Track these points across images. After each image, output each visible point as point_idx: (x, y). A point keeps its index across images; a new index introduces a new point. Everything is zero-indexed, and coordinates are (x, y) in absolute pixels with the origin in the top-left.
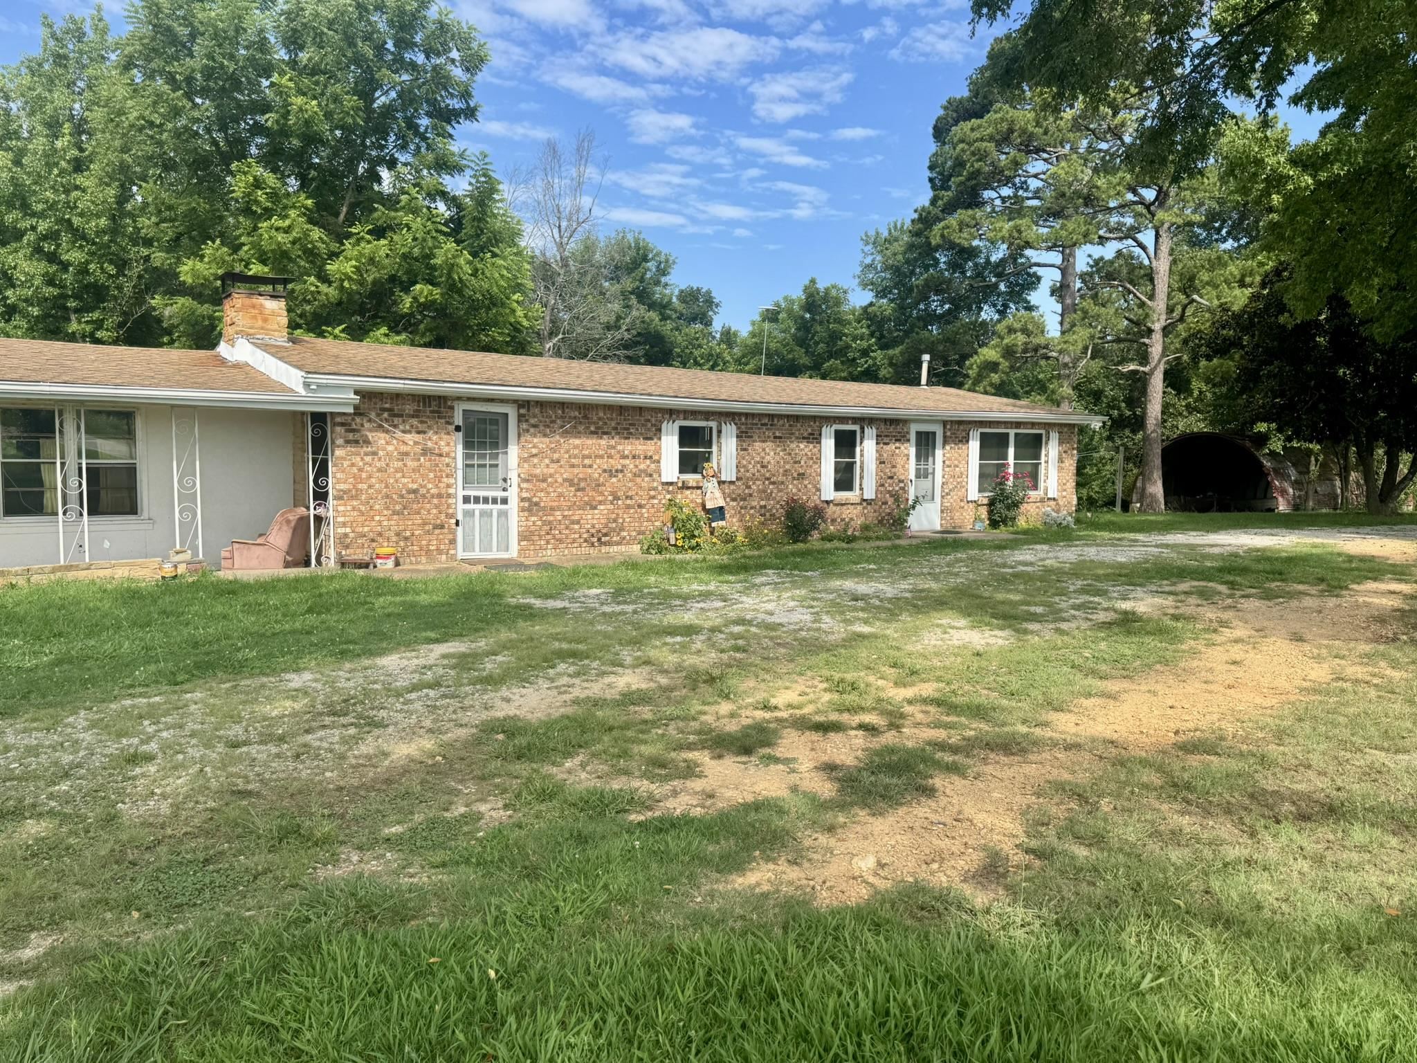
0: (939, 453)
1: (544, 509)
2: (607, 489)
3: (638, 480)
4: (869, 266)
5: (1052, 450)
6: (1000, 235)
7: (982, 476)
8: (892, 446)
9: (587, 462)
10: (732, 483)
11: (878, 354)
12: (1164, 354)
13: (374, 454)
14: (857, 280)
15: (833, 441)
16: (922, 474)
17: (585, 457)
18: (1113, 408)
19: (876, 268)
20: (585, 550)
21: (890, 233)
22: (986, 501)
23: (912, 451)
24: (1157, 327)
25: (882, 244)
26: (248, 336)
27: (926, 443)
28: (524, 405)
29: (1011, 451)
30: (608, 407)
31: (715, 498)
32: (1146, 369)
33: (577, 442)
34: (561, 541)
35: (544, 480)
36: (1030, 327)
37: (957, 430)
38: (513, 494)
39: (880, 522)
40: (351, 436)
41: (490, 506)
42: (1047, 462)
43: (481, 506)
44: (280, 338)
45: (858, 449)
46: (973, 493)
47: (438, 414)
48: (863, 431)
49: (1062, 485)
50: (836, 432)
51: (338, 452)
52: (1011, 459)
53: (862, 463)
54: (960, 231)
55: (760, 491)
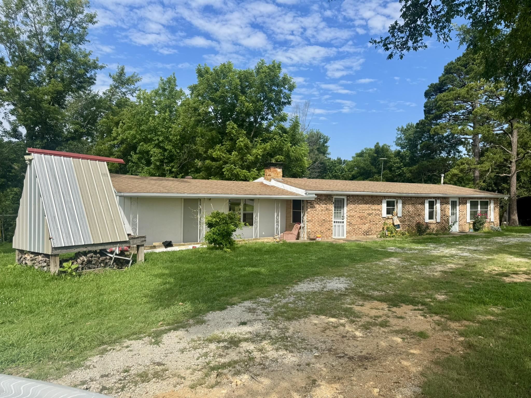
0: (458, 207)
1: (353, 225)
2: (368, 219)
3: (376, 216)
4: (399, 139)
5: (492, 206)
6: (457, 132)
7: (471, 214)
8: (444, 206)
9: (363, 211)
10: (400, 217)
11: (405, 169)
12: (516, 170)
13: (316, 210)
14: (395, 143)
15: (428, 204)
16: (453, 214)
17: (363, 210)
18: (489, 186)
19: (402, 139)
20: (363, 236)
21: (407, 127)
22: (472, 223)
23: (450, 207)
24: (514, 161)
25: (404, 131)
26: (274, 179)
27: (454, 205)
28: (348, 196)
29: (479, 206)
30: (369, 196)
31: (397, 222)
32: (510, 175)
33: (361, 206)
34: (357, 234)
35: (353, 217)
36: (469, 162)
37: (463, 200)
38: (345, 220)
39: (441, 229)
40: (311, 206)
41: (340, 224)
42: (490, 210)
43: (338, 224)
44: (281, 178)
45: (435, 207)
46: (469, 220)
47: (330, 199)
48: (436, 201)
49: (495, 217)
50: (429, 201)
51: (309, 210)
52: (479, 209)
53: (436, 211)
54: (441, 129)
55: (408, 220)
